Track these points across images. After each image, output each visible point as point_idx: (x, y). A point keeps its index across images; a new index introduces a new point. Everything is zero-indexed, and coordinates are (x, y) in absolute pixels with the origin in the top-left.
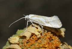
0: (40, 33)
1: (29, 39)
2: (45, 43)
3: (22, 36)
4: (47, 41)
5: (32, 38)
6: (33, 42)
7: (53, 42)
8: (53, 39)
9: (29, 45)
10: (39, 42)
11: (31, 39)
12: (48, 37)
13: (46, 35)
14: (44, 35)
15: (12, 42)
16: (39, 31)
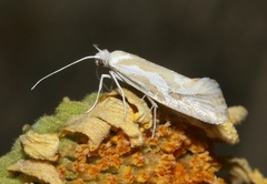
0: (142, 129)
1: (96, 147)
2: (157, 170)
3: (73, 131)
4: (166, 159)
5: (108, 145)
6: (110, 161)
7: (191, 164)
8: (193, 151)
9: (95, 170)
10: (135, 162)
11: (104, 149)
12: (171, 146)
13: (167, 137)
14: (159, 134)
15: (31, 154)
16: (140, 120)
